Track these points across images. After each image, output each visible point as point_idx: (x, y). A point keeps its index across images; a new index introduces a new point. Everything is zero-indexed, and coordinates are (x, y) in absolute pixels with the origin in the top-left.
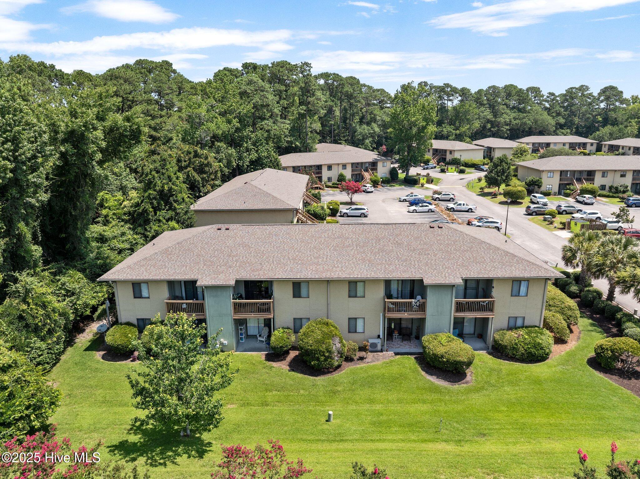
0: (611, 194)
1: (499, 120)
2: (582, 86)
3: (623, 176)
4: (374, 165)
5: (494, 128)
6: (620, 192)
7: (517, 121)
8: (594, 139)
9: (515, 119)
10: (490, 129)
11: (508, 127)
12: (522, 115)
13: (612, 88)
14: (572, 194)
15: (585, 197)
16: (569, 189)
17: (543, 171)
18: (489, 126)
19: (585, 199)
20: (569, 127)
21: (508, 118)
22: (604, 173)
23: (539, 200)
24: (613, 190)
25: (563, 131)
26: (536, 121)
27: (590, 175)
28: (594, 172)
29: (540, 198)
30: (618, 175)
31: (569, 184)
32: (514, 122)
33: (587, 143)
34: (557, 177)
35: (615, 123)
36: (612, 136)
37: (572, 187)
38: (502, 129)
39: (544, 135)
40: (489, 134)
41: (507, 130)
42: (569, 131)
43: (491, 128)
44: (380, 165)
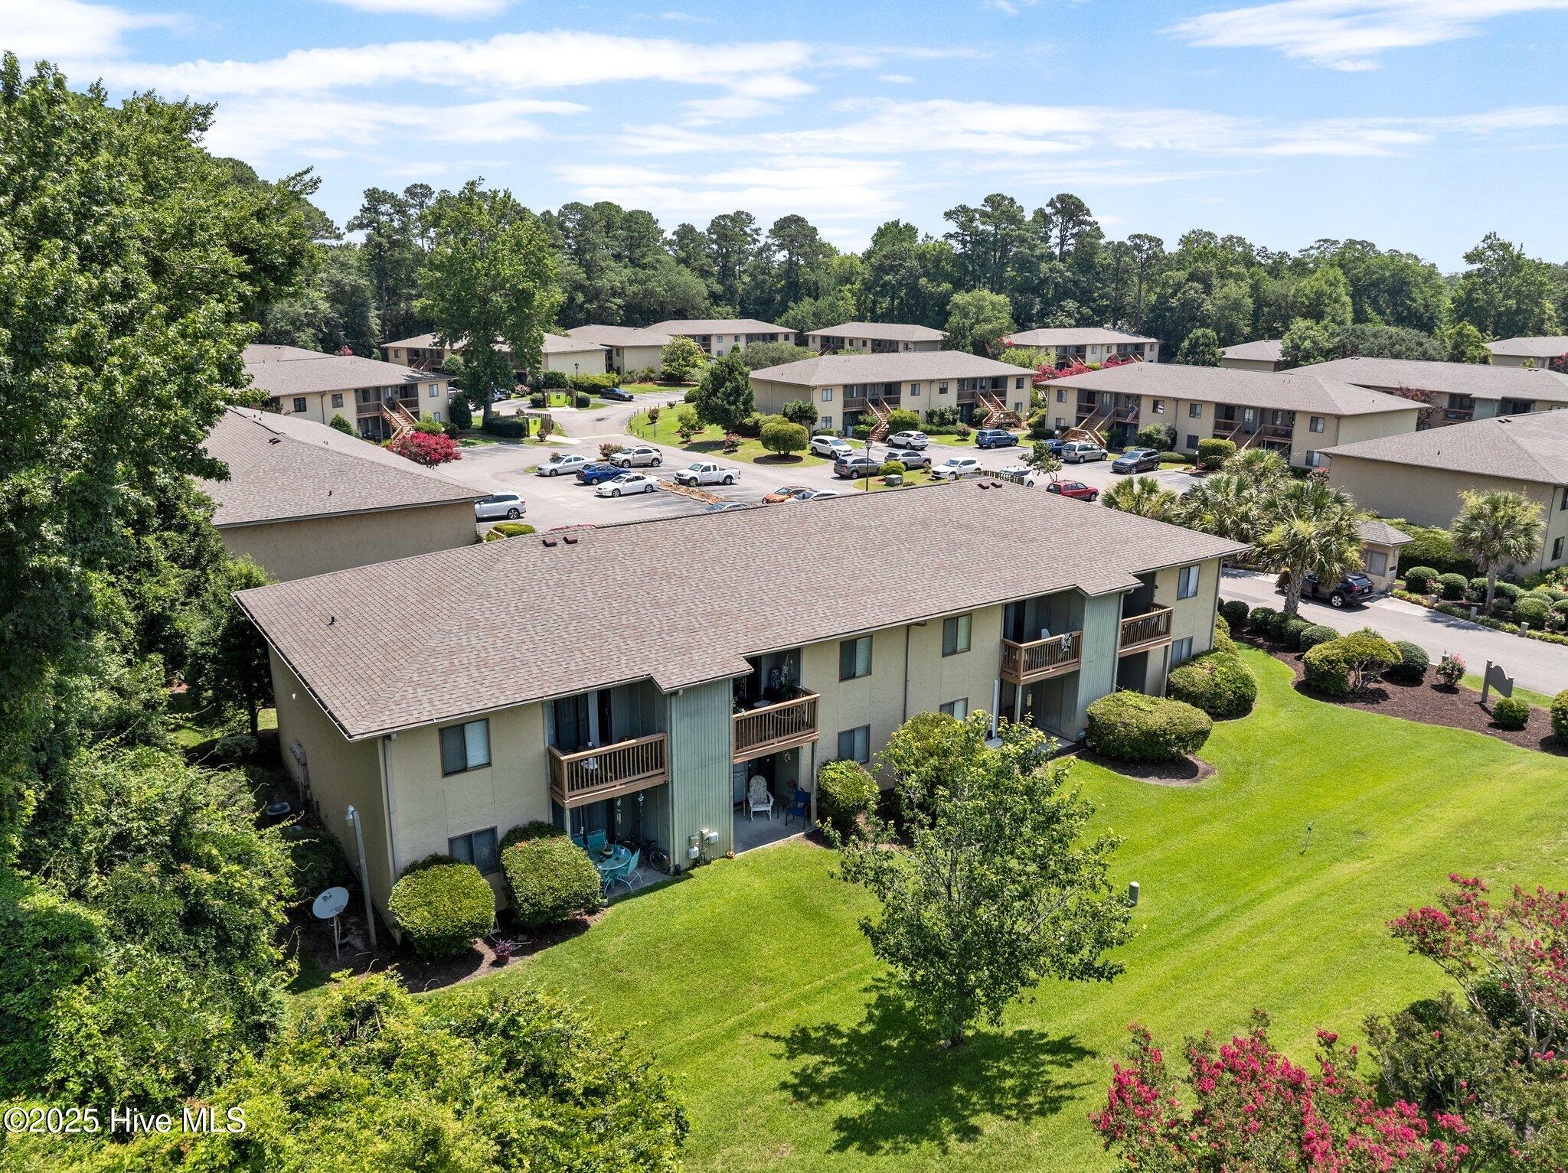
0: (935, 428)
1: (599, 283)
2: (739, 213)
3: (943, 391)
4: (407, 393)
5: (590, 302)
6: (949, 423)
7: (636, 288)
8: (786, 324)
9: (631, 282)
10: (581, 307)
11: (619, 301)
12: (641, 274)
13: (796, 220)
14: (873, 432)
15: (909, 436)
16: (864, 423)
17: (814, 388)
18: (580, 298)
19: (910, 439)
20: (730, 302)
21: (618, 278)
22: (915, 386)
23: (834, 448)
24: (936, 420)
25: (720, 309)
26: (671, 288)
27: (891, 390)
28: (898, 384)
29: (835, 443)
30: (936, 388)
31: (861, 413)
32: (631, 289)
33: (777, 334)
34: (839, 397)
35: (815, 292)
36: (820, 321)
37: (869, 419)
38: (608, 305)
39: (685, 318)
40: (581, 316)
41: (620, 307)
42: (729, 309)
43: (584, 303)
44: (423, 391)
